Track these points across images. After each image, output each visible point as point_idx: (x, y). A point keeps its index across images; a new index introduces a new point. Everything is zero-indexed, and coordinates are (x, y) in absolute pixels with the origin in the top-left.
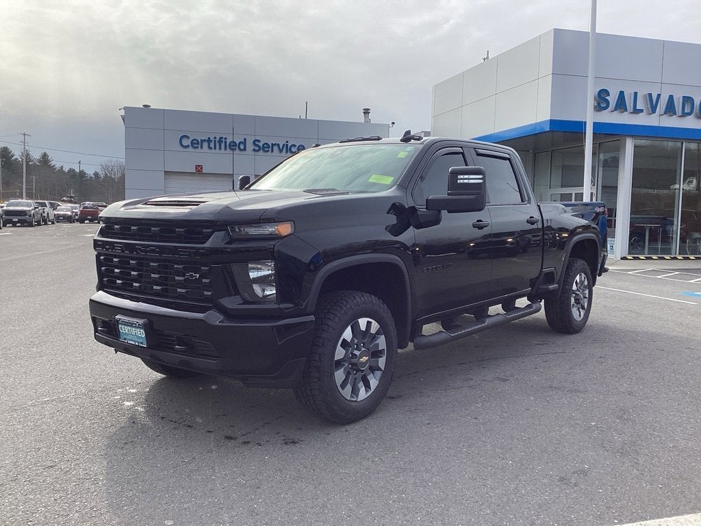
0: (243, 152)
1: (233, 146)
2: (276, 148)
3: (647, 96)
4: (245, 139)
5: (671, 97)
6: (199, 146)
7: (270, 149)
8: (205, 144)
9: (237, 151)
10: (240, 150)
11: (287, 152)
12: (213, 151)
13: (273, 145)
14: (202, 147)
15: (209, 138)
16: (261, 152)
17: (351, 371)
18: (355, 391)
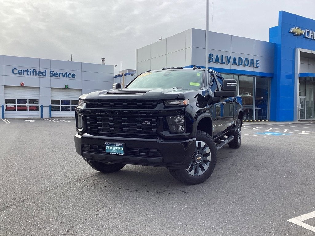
0: (45, 77)
1: (40, 74)
2: (61, 75)
3: (226, 57)
4: (46, 71)
5: (235, 58)
6: (23, 73)
7: (58, 76)
8: (26, 73)
9: (42, 76)
10: (43, 75)
11: (67, 77)
12: (29, 76)
13: (60, 73)
14: (24, 74)
15: (27, 70)
16: (54, 77)
17: (193, 164)
18: (196, 172)
